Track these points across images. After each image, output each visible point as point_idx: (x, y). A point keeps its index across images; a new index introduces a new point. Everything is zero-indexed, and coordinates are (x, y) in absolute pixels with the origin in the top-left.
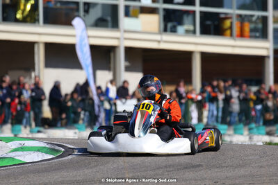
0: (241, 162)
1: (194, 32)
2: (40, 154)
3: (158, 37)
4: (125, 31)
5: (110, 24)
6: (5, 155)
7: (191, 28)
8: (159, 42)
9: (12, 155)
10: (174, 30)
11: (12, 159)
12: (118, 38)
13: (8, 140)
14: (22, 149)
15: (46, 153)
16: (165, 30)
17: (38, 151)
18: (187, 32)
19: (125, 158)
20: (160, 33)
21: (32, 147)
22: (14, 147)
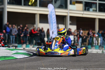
0: (98, 60)
1: (96, 11)
2: (23, 55)
3: (82, 12)
4: (70, 10)
5: (64, 7)
6: (10, 56)
7: (95, 9)
8: (83, 14)
9: (13, 55)
10: (88, 10)
11: (13, 57)
12: (67, 13)
13: (12, 50)
14: (17, 53)
15: (26, 55)
16: (85, 10)
17: (23, 54)
18: (94, 10)
19: (55, 57)
20: (83, 11)
21: (21, 53)
22: (14, 53)
